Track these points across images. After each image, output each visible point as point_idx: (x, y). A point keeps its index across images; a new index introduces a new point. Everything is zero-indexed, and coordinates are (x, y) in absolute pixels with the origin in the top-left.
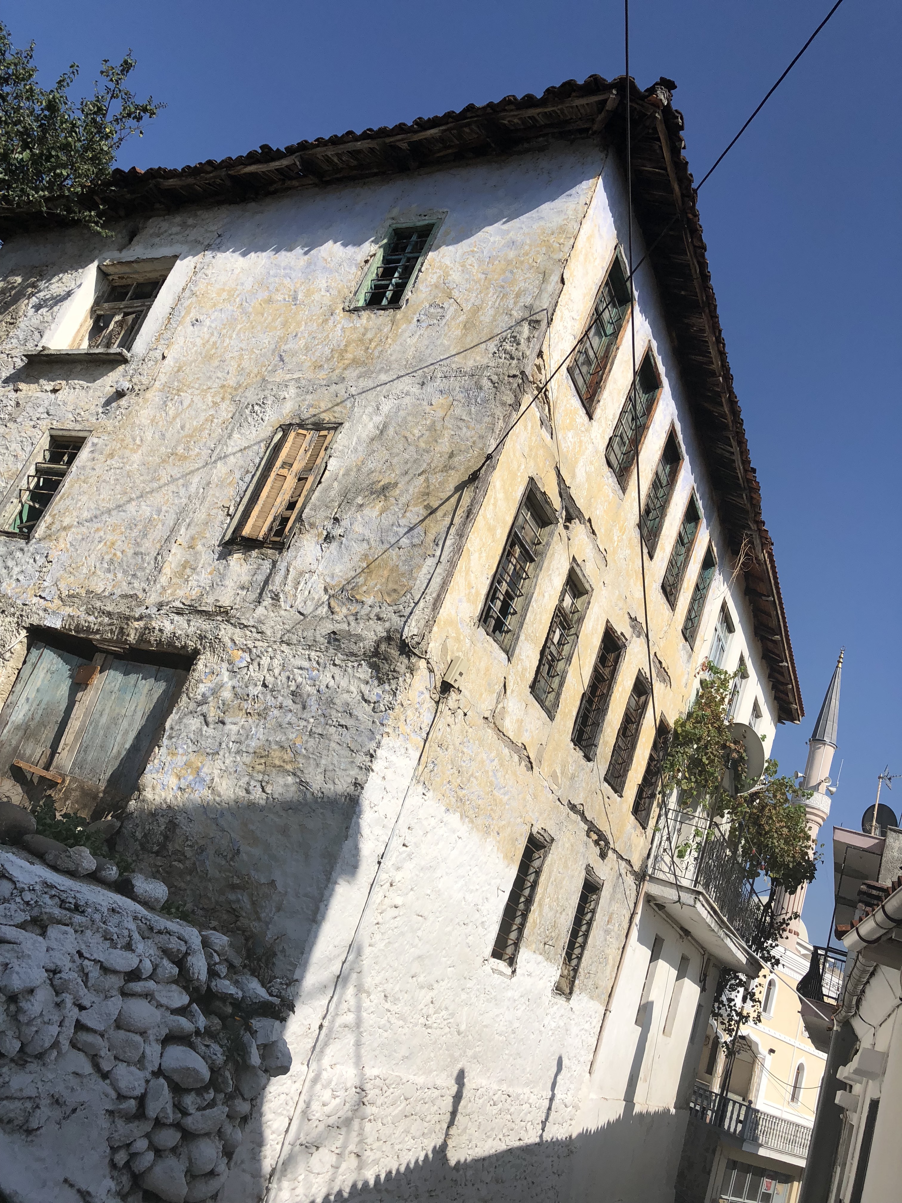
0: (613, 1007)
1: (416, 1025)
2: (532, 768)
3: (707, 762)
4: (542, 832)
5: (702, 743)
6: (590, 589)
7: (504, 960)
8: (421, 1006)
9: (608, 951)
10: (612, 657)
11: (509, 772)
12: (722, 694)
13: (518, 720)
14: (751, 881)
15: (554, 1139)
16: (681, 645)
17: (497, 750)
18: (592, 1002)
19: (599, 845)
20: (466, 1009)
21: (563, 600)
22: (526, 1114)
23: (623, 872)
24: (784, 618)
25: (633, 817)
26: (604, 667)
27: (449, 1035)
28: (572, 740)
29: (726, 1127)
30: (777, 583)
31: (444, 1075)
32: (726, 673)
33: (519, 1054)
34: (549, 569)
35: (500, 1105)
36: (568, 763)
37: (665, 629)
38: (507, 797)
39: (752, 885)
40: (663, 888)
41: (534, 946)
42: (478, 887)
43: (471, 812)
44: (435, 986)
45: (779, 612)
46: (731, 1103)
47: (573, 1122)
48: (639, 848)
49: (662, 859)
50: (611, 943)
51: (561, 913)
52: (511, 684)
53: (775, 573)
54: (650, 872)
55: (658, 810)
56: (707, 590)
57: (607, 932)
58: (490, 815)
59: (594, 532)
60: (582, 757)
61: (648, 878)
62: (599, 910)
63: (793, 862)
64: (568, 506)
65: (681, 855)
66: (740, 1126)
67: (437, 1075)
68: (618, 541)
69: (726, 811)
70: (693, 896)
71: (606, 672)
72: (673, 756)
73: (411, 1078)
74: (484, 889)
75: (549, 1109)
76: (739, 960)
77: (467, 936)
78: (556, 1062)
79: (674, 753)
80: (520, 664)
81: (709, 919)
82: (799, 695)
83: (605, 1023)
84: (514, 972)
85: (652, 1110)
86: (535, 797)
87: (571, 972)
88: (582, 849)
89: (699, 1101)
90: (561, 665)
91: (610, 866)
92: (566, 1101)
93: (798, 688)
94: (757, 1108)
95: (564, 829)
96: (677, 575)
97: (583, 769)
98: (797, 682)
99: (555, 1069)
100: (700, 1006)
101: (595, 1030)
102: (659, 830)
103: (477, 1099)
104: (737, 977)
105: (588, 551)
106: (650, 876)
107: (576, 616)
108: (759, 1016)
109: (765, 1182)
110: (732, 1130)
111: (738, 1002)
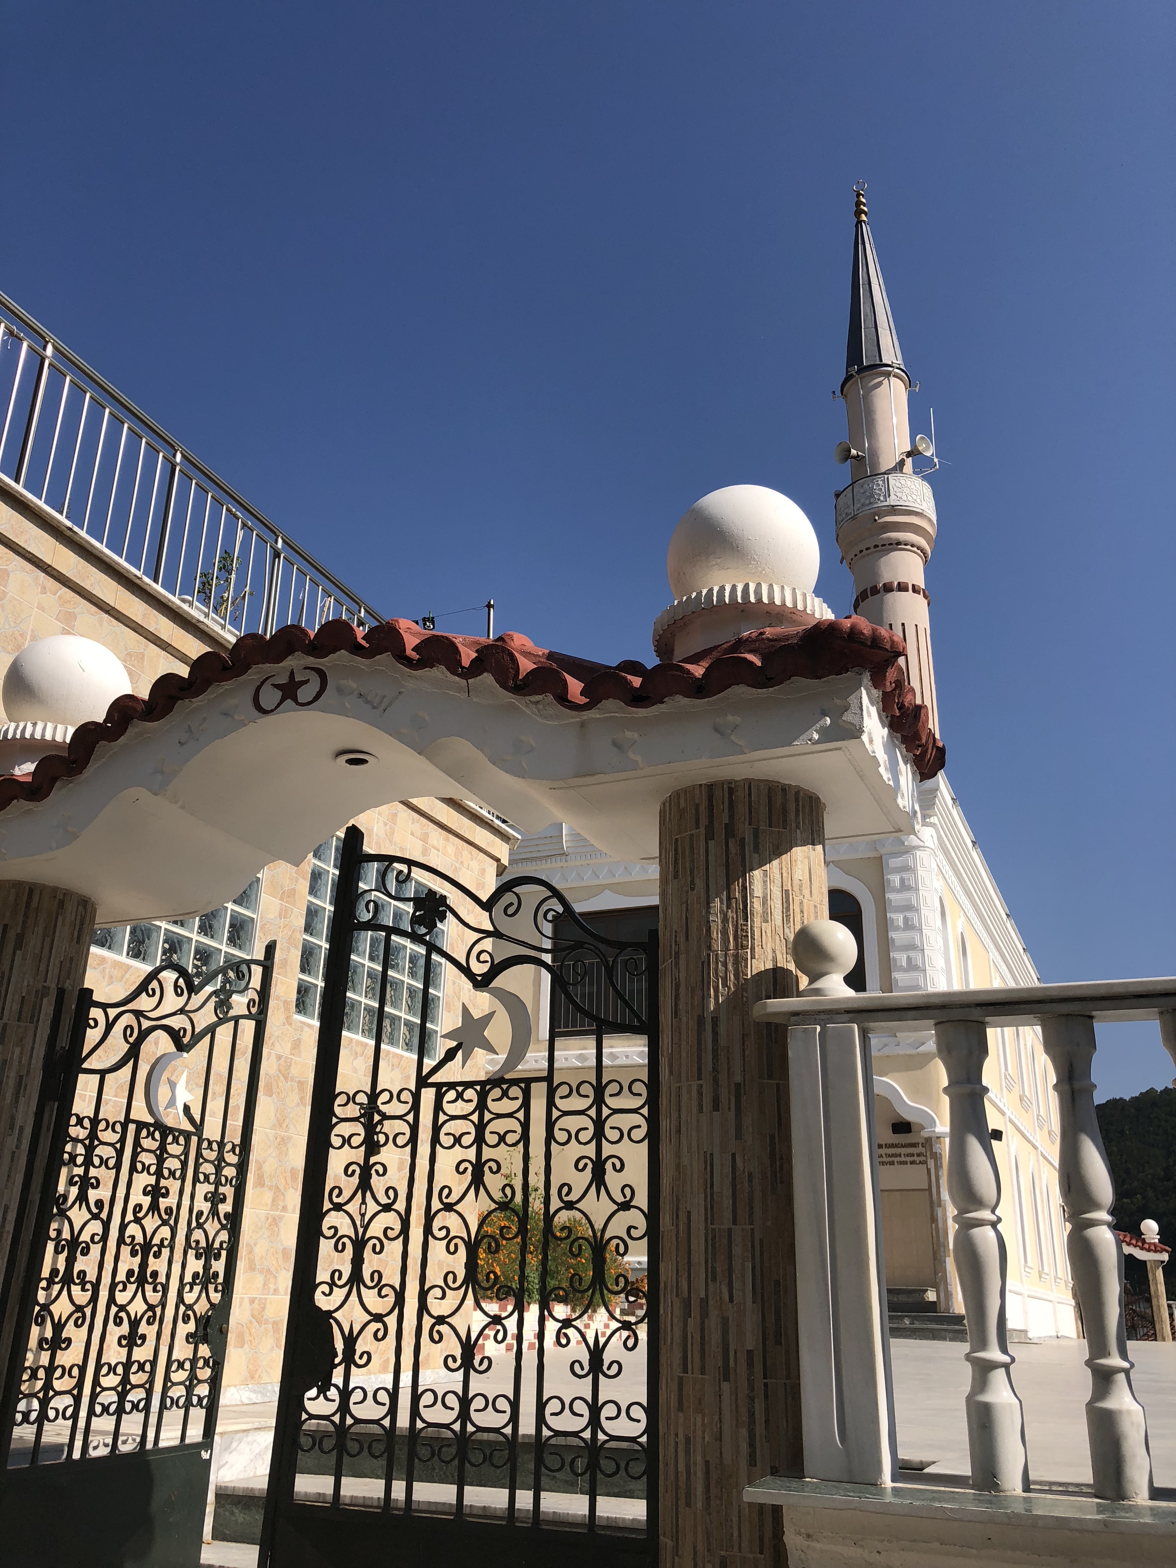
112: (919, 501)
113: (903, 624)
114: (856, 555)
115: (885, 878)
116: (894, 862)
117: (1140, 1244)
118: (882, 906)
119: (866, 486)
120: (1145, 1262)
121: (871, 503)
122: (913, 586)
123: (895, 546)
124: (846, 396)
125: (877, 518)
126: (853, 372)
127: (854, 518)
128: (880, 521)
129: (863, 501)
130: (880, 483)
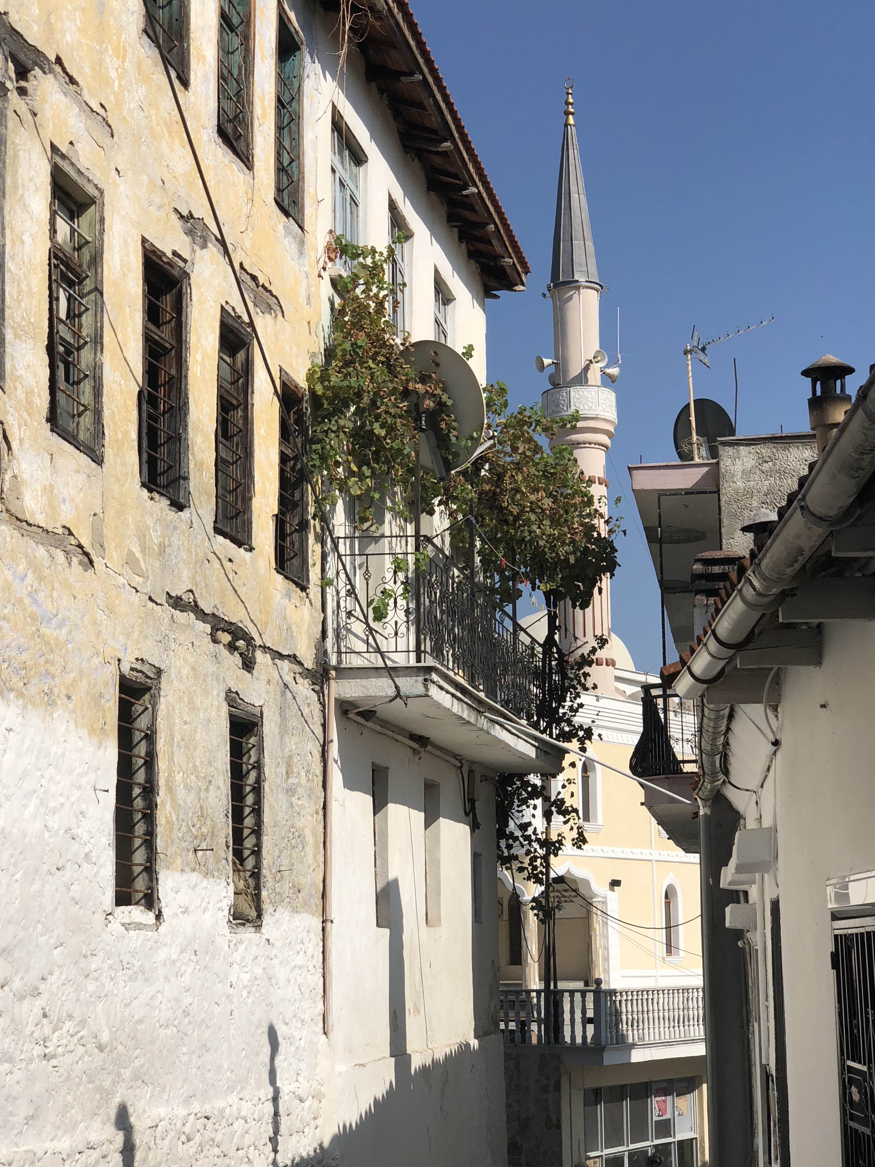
0: (334, 913)
1: (31, 1060)
2: (91, 562)
3: (383, 433)
4: (138, 666)
5: (366, 400)
6: (96, 193)
7: (137, 903)
8: (30, 1028)
9: (299, 824)
10: (167, 302)
11: (57, 585)
12: (376, 296)
13: (44, 489)
14: (509, 609)
15: (297, 1160)
16: (281, 228)
17: (27, 556)
18: (297, 917)
19: (236, 648)
20: (100, 1006)
21: (55, 232)
22: (242, 1137)
23: (288, 678)
24: (450, 105)
25: (280, 578)
26: (158, 326)
27: (86, 1058)
28: (143, 485)
29: (568, 1039)
30: (421, 45)
31: (97, 1124)
32: (373, 251)
33: (204, 1046)
34: (16, 187)
35: (198, 1138)
36: (148, 528)
37: (245, 210)
38: (64, 631)
39: (513, 619)
40: (365, 682)
41: (179, 861)
42: (62, 800)
43: (15, 679)
44: (42, 987)
45: (439, 97)
46: (567, 997)
47: (320, 1122)
48: (305, 627)
49: (349, 631)
50: (302, 807)
51: (207, 790)
52: (15, 429)
53: (412, 26)
54: (333, 661)
55: (318, 548)
56: (300, 102)
57: (291, 791)
58: (48, 673)
59: (72, 81)
60: (167, 508)
61: (333, 673)
62: (267, 760)
63: (574, 553)
64: (15, 49)
65: (380, 615)
66: (590, 1029)
67: (86, 1128)
68: (120, 78)
69: (436, 501)
70: (421, 679)
71: (165, 334)
72: (320, 441)
73: (49, 1146)
74: (73, 799)
75: (276, 1114)
76: (522, 756)
77: (68, 888)
78: (266, 1037)
79: (321, 436)
80: (19, 387)
81: (456, 708)
82: (511, 237)
83: (329, 943)
84: (159, 916)
85: (440, 1055)
86: (110, 610)
87: (250, 881)
88: (211, 668)
89: (512, 1014)
90: (86, 356)
91: (264, 678)
92: (300, 1092)
93: (506, 226)
94: (612, 987)
95: (173, 646)
96: (238, 94)
97: (175, 528)
98: (501, 214)
99: (267, 1049)
100: (476, 857)
101: (314, 962)
102: (330, 583)
103: (159, 1141)
104: (527, 783)
105: (72, 121)
106: (336, 669)
107: (86, 254)
108: (581, 834)
109: (655, 1105)
110: (579, 1040)
111: (539, 823)
112: (594, 408)
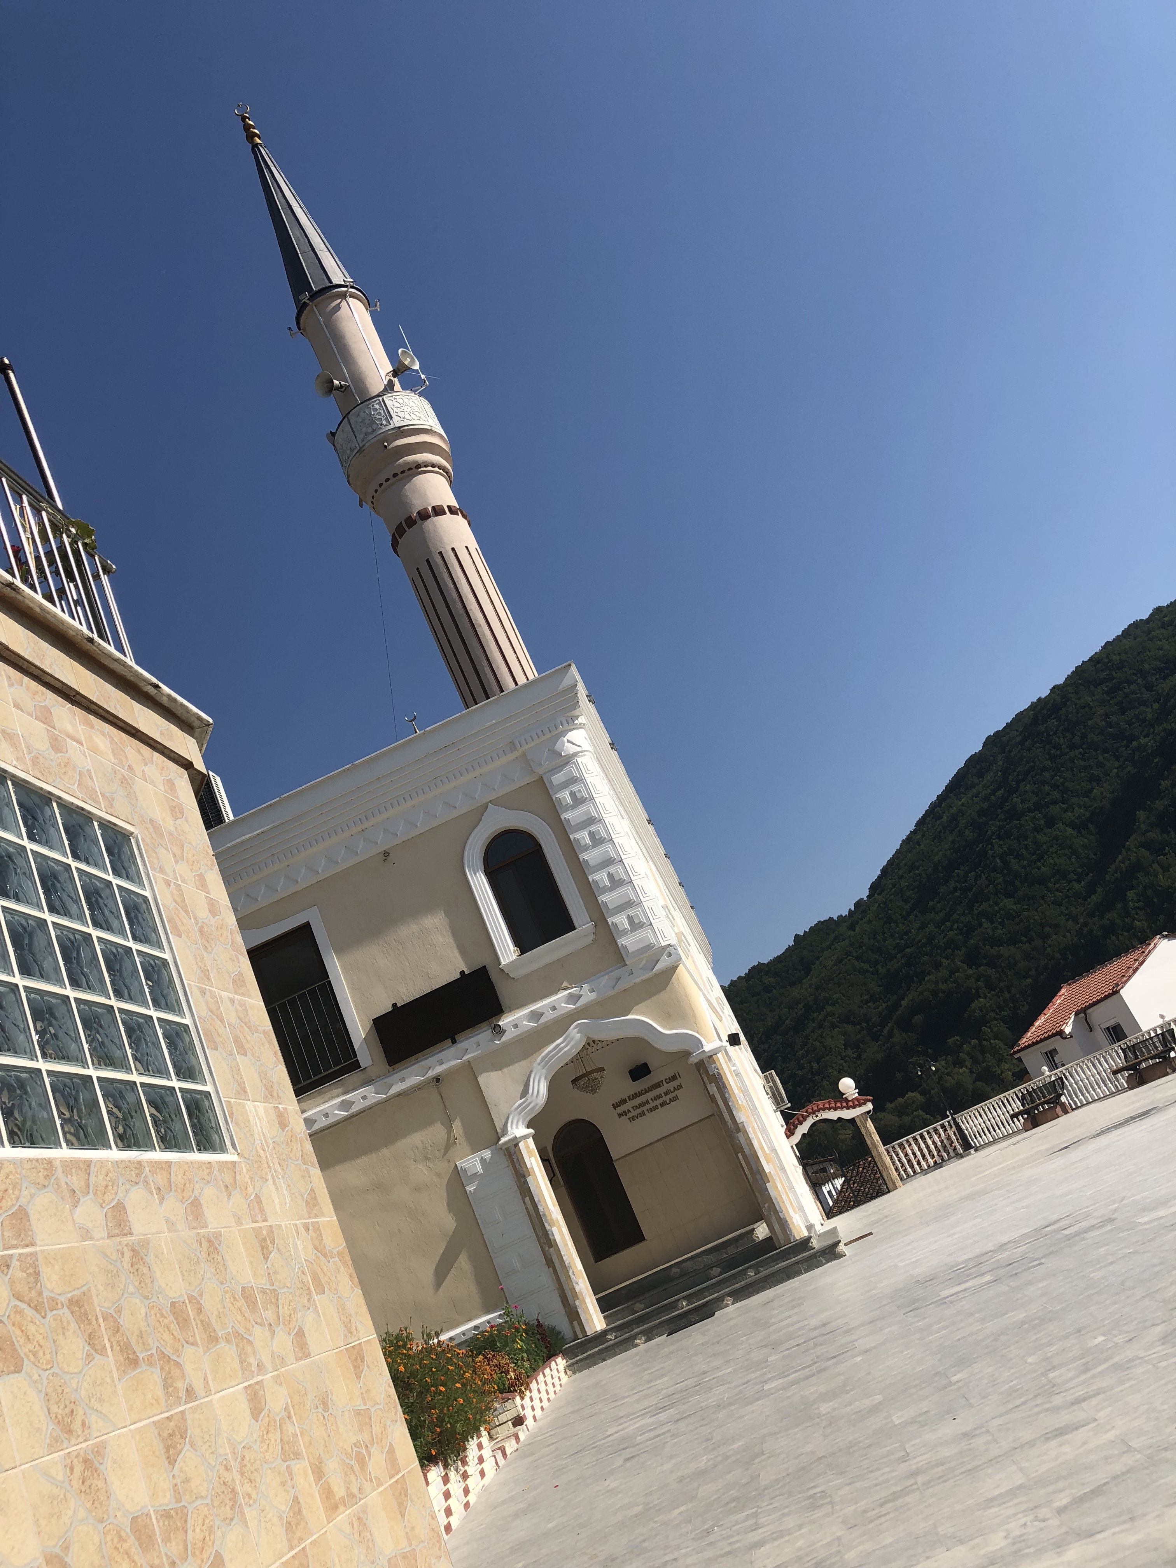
112: (423, 418)
113: (453, 549)
114: (376, 491)
115: (554, 798)
116: (558, 778)
117: (845, 1104)
118: (562, 830)
119: (362, 414)
120: (853, 1119)
121: (374, 431)
122: (449, 507)
123: (414, 470)
124: (305, 330)
125: (386, 444)
126: (306, 300)
127: (361, 451)
128: (391, 446)
129: (364, 430)
130: (377, 406)
